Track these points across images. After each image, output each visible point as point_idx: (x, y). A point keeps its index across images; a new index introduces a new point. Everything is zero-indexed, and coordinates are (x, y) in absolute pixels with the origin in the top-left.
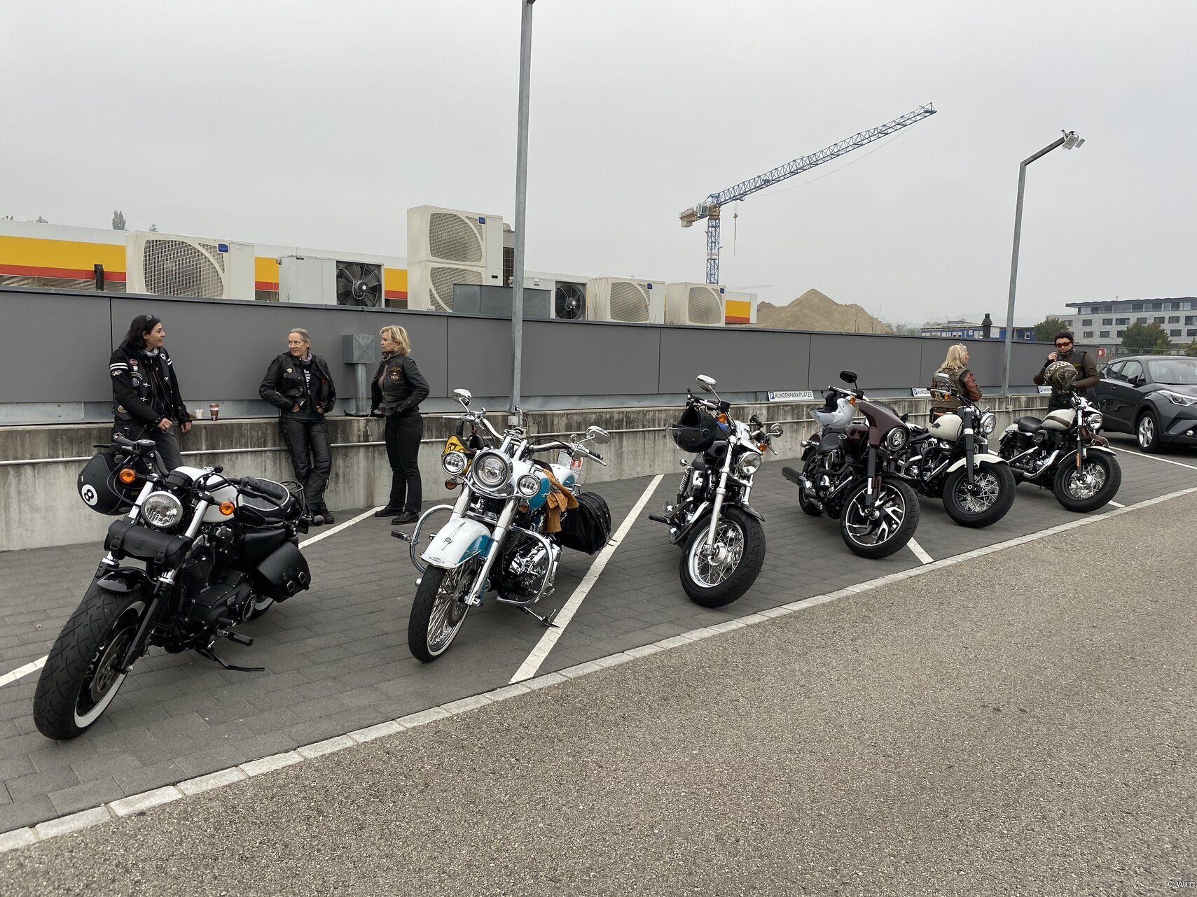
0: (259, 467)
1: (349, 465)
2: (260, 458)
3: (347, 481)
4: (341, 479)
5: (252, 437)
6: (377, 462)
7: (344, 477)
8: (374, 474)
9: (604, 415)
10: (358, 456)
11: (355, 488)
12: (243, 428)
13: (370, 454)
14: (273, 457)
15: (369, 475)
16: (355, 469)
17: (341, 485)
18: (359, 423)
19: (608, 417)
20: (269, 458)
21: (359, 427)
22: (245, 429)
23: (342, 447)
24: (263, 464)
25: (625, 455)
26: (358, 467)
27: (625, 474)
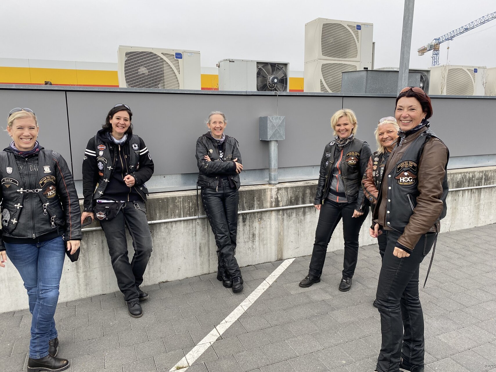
0: (190, 232)
1: (264, 226)
2: (191, 225)
3: (262, 240)
4: (257, 239)
5: (184, 208)
6: (285, 222)
7: (259, 237)
8: (283, 233)
9: (468, 175)
10: (270, 219)
11: (269, 245)
12: (176, 201)
13: (280, 217)
14: (202, 223)
15: (279, 234)
16: (268, 229)
17: (257, 243)
18: (271, 192)
19: (471, 176)
20: (198, 224)
21: (271, 194)
22: (178, 202)
23: (258, 212)
24: (194, 230)
25: (482, 207)
26: (271, 227)
27: (481, 222)
